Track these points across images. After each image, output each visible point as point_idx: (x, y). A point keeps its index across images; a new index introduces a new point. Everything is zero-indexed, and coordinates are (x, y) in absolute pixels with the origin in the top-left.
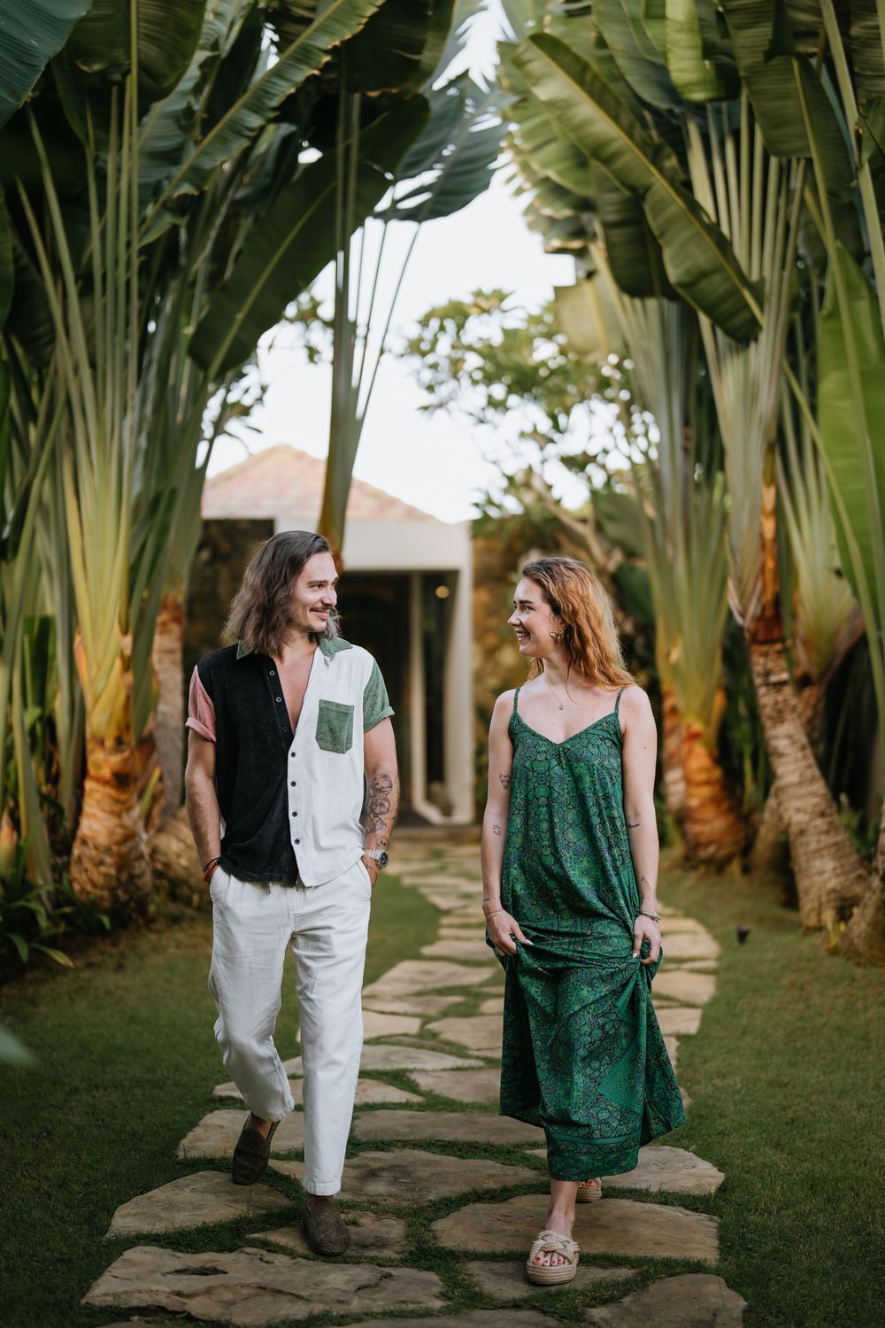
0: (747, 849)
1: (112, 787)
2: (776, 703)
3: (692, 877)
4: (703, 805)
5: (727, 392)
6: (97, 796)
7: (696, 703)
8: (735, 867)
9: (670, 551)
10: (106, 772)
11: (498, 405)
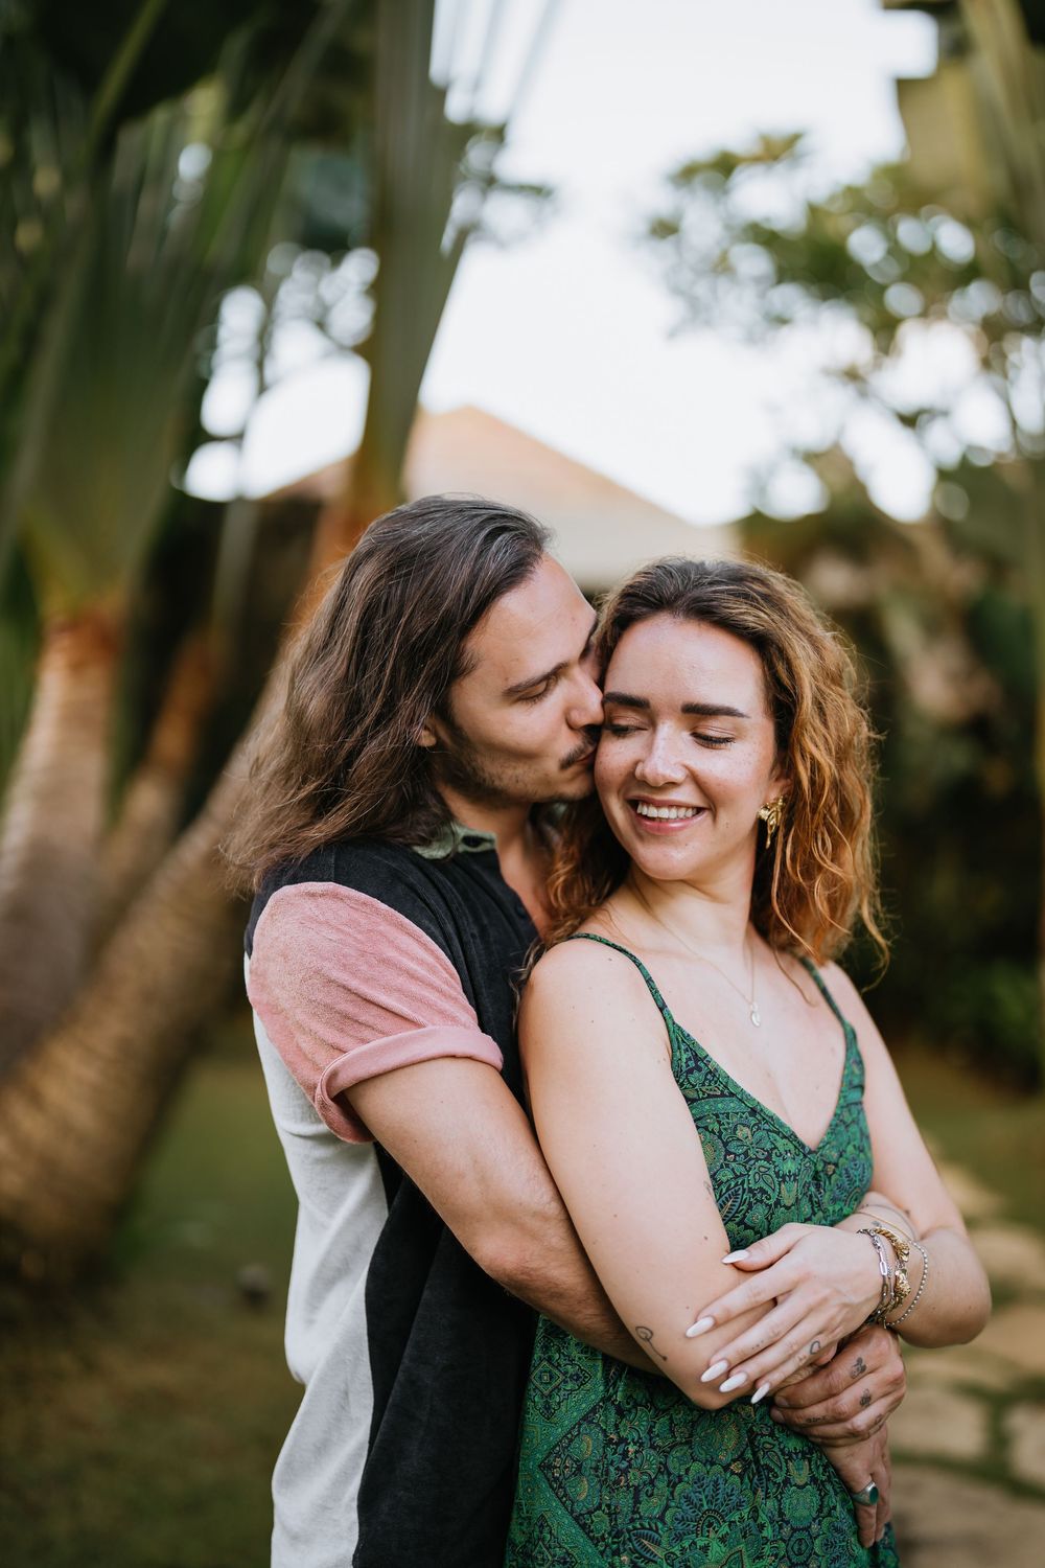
11: (781, 321)
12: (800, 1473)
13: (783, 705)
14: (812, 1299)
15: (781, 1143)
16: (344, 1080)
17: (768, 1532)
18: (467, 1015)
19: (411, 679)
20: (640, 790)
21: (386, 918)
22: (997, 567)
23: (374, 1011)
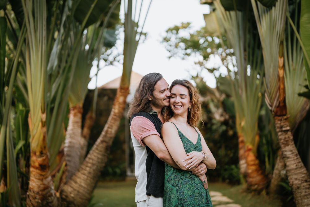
0: (267, 186)
1: (39, 170)
2: (285, 138)
3: (250, 196)
4: (252, 172)
5: (263, 28)
6: (34, 173)
7: (250, 139)
8: (264, 192)
9: (240, 91)
10: (37, 164)
11: (188, 55)
12: (196, 179)
13: (191, 95)
14: (196, 158)
15: (191, 143)
16: (142, 138)
17: (193, 184)
18: (156, 130)
19: (148, 90)
20: (175, 104)
21: (146, 119)
22: (228, 96)
23: (146, 130)
